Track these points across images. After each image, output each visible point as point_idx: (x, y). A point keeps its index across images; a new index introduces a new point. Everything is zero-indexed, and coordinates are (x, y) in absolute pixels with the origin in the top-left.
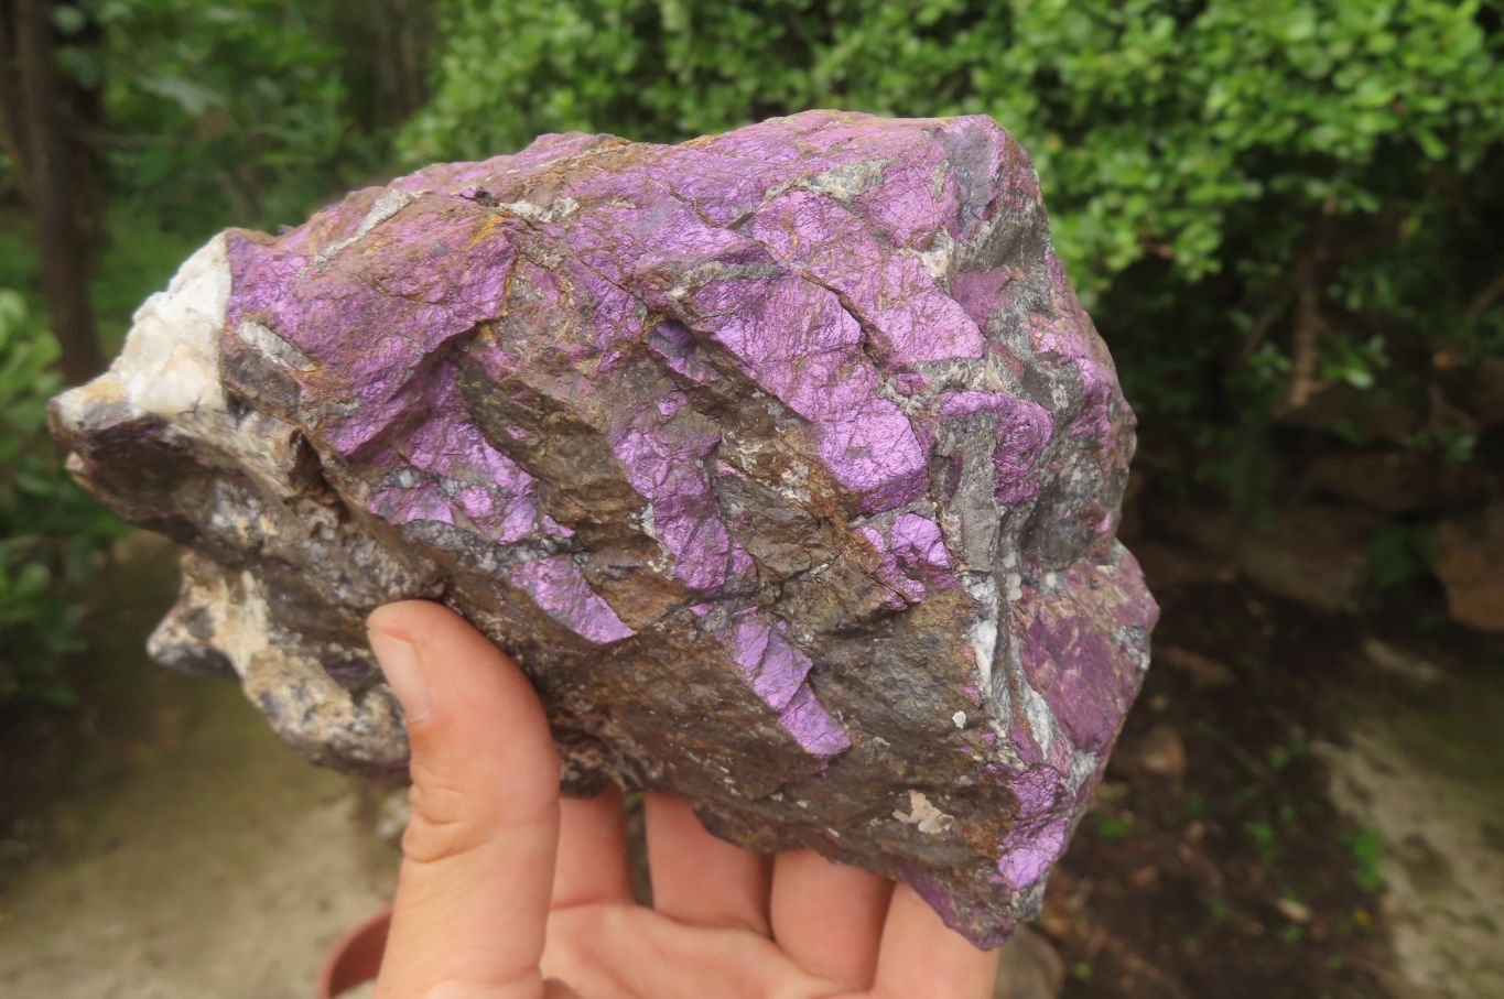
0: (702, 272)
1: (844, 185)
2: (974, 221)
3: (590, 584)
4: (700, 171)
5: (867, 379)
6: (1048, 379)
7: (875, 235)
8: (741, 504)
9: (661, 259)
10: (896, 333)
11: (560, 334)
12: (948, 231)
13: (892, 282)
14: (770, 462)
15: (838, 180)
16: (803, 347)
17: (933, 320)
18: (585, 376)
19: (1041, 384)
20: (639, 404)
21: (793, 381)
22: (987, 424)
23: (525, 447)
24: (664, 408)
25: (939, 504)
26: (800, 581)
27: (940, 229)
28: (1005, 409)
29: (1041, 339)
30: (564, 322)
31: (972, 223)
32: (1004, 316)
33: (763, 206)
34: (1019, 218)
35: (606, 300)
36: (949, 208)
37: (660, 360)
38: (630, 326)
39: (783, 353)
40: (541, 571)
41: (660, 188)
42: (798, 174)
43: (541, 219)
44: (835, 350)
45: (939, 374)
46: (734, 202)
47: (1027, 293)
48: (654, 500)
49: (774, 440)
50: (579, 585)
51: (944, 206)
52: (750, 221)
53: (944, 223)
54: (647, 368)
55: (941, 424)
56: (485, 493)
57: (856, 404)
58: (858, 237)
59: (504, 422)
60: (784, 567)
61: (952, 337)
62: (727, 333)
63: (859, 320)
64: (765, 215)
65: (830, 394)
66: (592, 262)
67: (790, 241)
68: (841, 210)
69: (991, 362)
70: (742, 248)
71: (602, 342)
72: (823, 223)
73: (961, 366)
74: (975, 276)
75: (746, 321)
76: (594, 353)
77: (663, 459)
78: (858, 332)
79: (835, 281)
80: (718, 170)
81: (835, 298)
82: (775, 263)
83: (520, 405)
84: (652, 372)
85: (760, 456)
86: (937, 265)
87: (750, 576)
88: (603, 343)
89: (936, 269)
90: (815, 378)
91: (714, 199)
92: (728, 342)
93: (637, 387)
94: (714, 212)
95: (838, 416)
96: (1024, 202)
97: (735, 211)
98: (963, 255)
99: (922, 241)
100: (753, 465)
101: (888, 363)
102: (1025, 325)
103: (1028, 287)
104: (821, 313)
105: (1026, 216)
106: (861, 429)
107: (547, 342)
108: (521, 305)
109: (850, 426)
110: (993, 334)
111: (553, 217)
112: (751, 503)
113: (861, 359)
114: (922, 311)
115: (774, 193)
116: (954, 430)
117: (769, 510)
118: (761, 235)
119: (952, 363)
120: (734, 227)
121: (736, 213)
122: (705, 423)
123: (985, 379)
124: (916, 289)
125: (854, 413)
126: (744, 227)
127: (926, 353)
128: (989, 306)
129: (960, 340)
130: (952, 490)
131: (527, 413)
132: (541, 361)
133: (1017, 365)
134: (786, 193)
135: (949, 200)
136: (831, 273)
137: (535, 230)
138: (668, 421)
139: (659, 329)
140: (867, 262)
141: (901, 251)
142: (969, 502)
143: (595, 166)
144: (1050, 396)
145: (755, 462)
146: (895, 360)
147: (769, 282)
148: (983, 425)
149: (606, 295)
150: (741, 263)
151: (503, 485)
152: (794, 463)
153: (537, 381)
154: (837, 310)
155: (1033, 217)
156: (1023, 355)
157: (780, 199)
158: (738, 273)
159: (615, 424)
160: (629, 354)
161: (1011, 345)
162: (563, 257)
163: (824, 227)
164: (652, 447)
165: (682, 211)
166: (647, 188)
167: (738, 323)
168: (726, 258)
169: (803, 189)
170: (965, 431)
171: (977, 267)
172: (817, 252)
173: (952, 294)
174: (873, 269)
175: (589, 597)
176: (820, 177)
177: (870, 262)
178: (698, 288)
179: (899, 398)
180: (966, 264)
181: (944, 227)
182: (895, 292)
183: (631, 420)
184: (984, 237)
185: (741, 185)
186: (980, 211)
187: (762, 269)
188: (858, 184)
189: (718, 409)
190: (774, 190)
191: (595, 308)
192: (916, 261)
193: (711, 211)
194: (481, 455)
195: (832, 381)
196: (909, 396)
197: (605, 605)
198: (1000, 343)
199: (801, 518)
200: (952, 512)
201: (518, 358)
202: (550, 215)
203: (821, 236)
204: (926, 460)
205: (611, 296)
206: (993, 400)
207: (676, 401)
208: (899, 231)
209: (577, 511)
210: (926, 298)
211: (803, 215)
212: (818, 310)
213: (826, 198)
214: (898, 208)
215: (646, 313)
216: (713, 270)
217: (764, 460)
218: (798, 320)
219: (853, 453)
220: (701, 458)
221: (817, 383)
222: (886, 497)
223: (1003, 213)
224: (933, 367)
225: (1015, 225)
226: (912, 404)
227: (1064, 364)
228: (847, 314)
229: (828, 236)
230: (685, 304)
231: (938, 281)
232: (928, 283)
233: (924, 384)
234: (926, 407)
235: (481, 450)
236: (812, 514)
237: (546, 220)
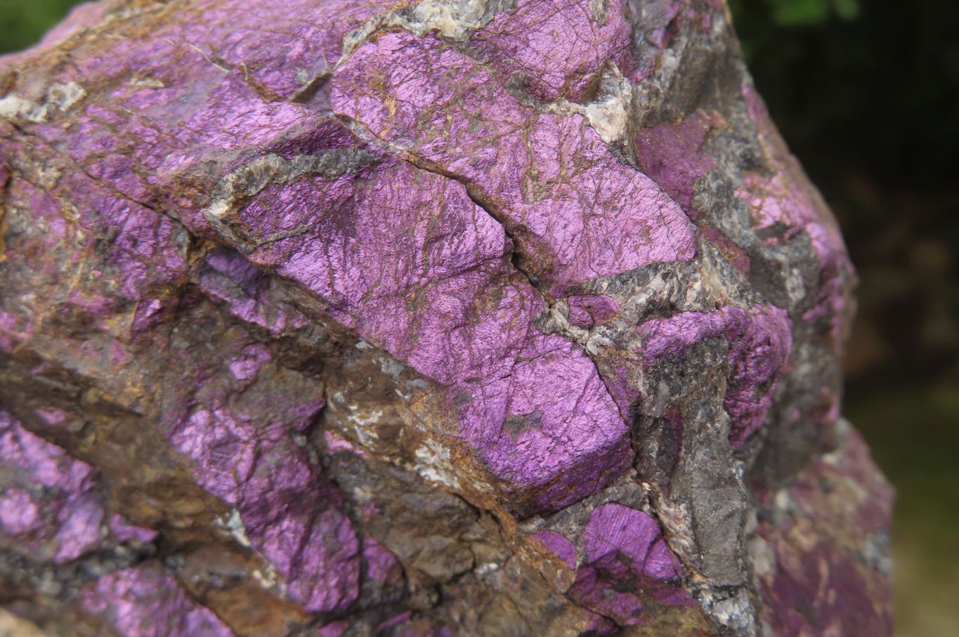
0: (250, 174)
1: (456, 16)
2: (653, 51)
3: (188, 593)
4: (252, 22)
5: (523, 307)
6: (779, 266)
7: (512, 86)
8: (368, 488)
9: (190, 160)
10: (559, 235)
11: (73, 282)
12: (619, 67)
13: (545, 156)
14: (396, 434)
15: (446, 9)
16: (420, 272)
17: (615, 208)
18: (118, 338)
19: (772, 274)
20: (203, 369)
21: (411, 324)
22: (714, 358)
23: (68, 434)
24: (239, 370)
25: (652, 487)
26: (462, 585)
27: (607, 67)
28: (736, 330)
29: (760, 208)
30: (76, 265)
31: (650, 53)
32: (714, 185)
33: (343, 63)
34: (709, 42)
35: (127, 227)
36: (618, 33)
37: (220, 305)
38: (169, 263)
39: (390, 283)
40: (122, 588)
41: (197, 53)
42: (387, 7)
43: (31, 118)
44: (470, 270)
45: (633, 292)
46: (300, 62)
47: (734, 145)
48: (238, 503)
49: (397, 407)
50: (175, 598)
51: (609, 31)
52: (326, 87)
53: (612, 57)
54: (206, 317)
55: (646, 371)
56: (26, 498)
57: (511, 348)
58: (485, 93)
59: (33, 402)
60: (437, 570)
61: (647, 231)
62: (301, 263)
63: (500, 218)
64: (346, 75)
65: (469, 338)
66: (102, 172)
67: (385, 111)
68: (455, 55)
69: (706, 259)
70: (307, 129)
71: (131, 289)
72: (431, 76)
73: (665, 277)
74: (664, 130)
75: (329, 242)
76: (123, 306)
77: (246, 442)
78: (502, 239)
79: (458, 163)
80: (276, 19)
81: (461, 190)
82: (364, 146)
83: (46, 381)
84: (214, 322)
85: (381, 428)
86: (610, 122)
87: (394, 580)
88: (133, 290)
89: (609, 128)
90: (444, 316)
91: (271, 60)
92: (304, 278)
93: (196, 344)
94: (271, 78)
95: (485, 371)
96: (712, 19)
97: (302, 75)
98: (644, 102)
99: (583, 88)
100: (374, 440)
101: (552, 281)
102: (739, 193)
103: (734, 137)
104: (441, 216)
105: (717, 38)
106: (523, 386)
107: (59, 295)
108: (23, 243)
109: (504, 384)
110: (703, 214)
111: (48, 113)
112: (380, 487)
113: (511, 277)
114: (596, 197)
115: (354, 41)
116: (667, 378)
117: (406, 496)
118: (342, 105)
119: (651, 273)
120: (304, 98)
121: (305, 78)
122: (301, 384)
123: (703, 289)
124: (582, 163)
125: (509, 362)
126: (319, 96)
127: (610, 261)
128: (691, 173)
129: (660, 234)
130: (672, 465)
131: (56, 390)
132: (56, 322)
133: (739, 255)
134: (372, 39)
135: (616, 21)
136: (450, 151)
137: (26, 134)
138: (247, 388)
139: (212, 262)
140: (504, 129)
141: (553, 106)
142: (698, 478)
143: (116, 35)
144: (783, 289)
145: (375, 435)
146: (564, 277)
147: (357, 177)
148: (708, 361)
149: (126, 219)
150: (310, 153)
151: (51, 484)
152: (430, 441)
153: (54, 350)
154: (465, 208)
155: (724, 40)
156: (745, 238)
157: (364, 48)
158: (307, 168)
159: (169, 401)
160: (175, 301)
161: (727, 226)
162: (61, 170)
163: (434, 84)
164: (227, 428)
165: (227, 83)
166: (180, 57)
167: (317, 246)
168: (284, 148)
169: (397, 29)
170: (682, 374)
171: (667, 117)
172: (428, 121)
173: (638, 163)
174: (514, 140)
175: (191, 610)
176: (419, 9)
177: (509, 128)
178: (248, 199)
179: (575, 331)
180: (651, 116)
181: (613, 63)
182: (552, 169)
183: (192, 393)
184: (670, 74)
185: (309, 35)
186: (658, 36)
187: (344, 158)
188: (477, 12)
189: (313, 364)
190: (354, 36)
191: (112, 241)
192: (578, 120)
193: (268, 79)
194: (16, 446)
195: (468, 318)
196: (590, 328)
197: (213, 618)
198: (713, 225)
199: (452, 507)
200: (675, 501)
201: (26, 320)
202: (43, 111)
203: (429, 98)
204: (626, 423)
205: (133, 221)
206: (718, 320)
207: (255, 357)
208: (546, 77)
209: (151, 512)
210: (599, 176)
211: (400, 68)
212: (437, 212)
213: (431, 40)
214: (541, 42)
215: (188, 240)
216: (267, 169)
217: (388, 434)
218: (409, 232)
219: (513, 425)
220: (302, 433)
221: (448, 323)
222: (571, 485)
223: (689, 35)
224: (624, 282)
225: (706, 52)
226: (595, 340)
227: (792, 237)
228: (483, 215)
229: (441, 96)
230: (232, 226)
231: (616, 146)
232: (601, 152)
233: (611, 311)
234: (619, 344)
235: (16, 439)
236: (466, 502)
237: (39, 119)
